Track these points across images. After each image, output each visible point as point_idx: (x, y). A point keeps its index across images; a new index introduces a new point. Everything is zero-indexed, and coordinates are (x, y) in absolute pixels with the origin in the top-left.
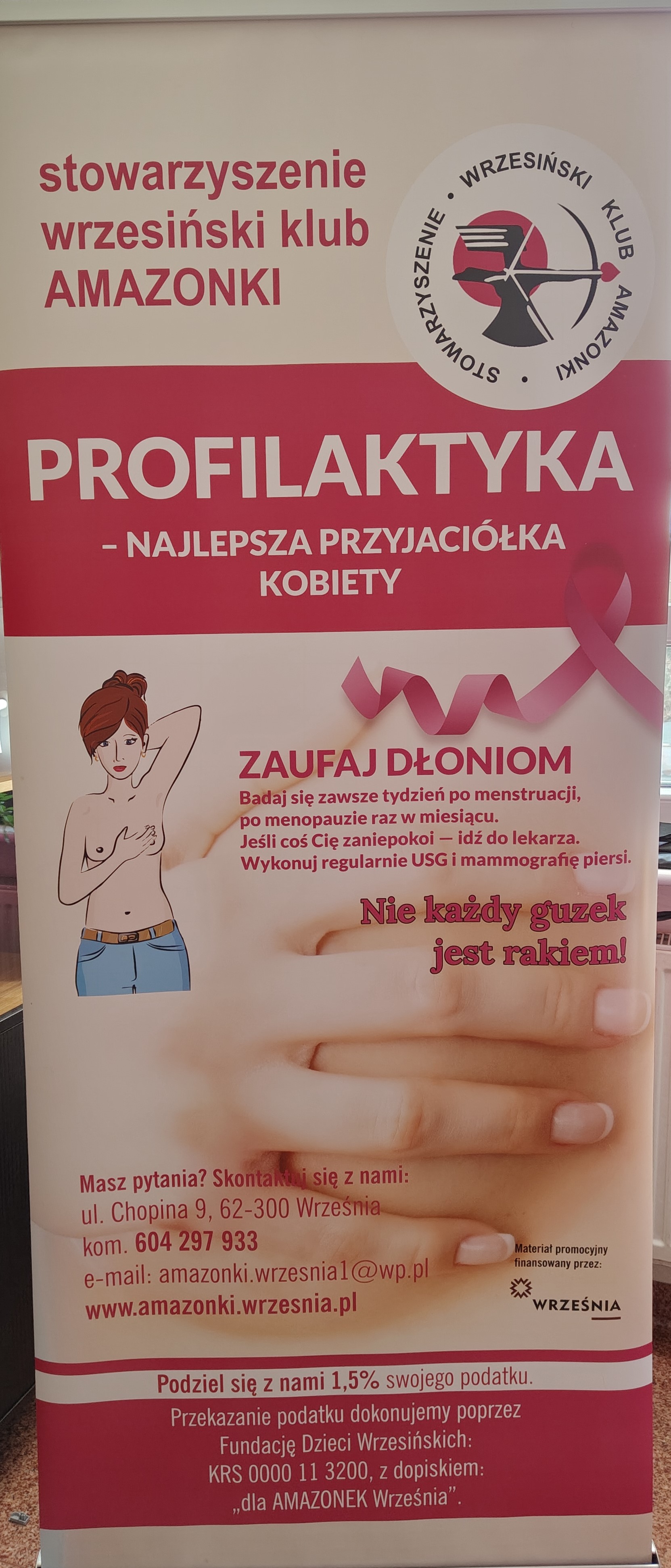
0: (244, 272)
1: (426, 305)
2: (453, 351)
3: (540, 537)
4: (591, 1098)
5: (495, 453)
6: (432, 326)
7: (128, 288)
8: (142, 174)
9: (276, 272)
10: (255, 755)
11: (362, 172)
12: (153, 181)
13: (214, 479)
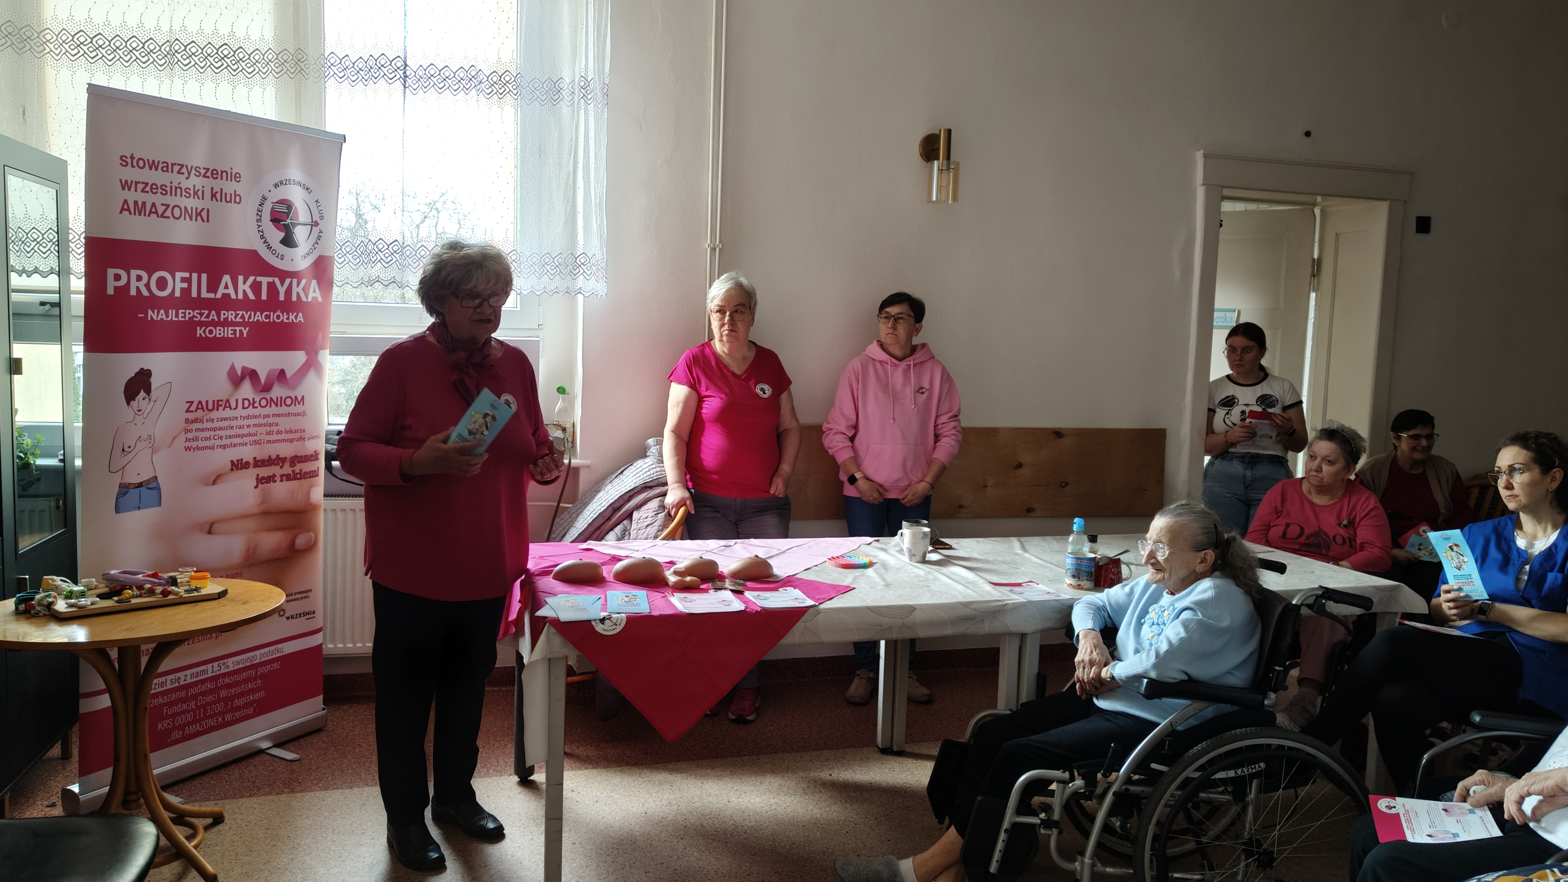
0: (196, 208)
1: (260, 229)
2: (269, 247)
3: (296, 317)
4: (308, 530)
5: (282, 286)
6: (262, 237)
7: (154, 210)
8: (161, 165)
9: (208, 210)
10: (192, 403)
11: (240, 177)
12: (165, 169)
13: (182, 289)
